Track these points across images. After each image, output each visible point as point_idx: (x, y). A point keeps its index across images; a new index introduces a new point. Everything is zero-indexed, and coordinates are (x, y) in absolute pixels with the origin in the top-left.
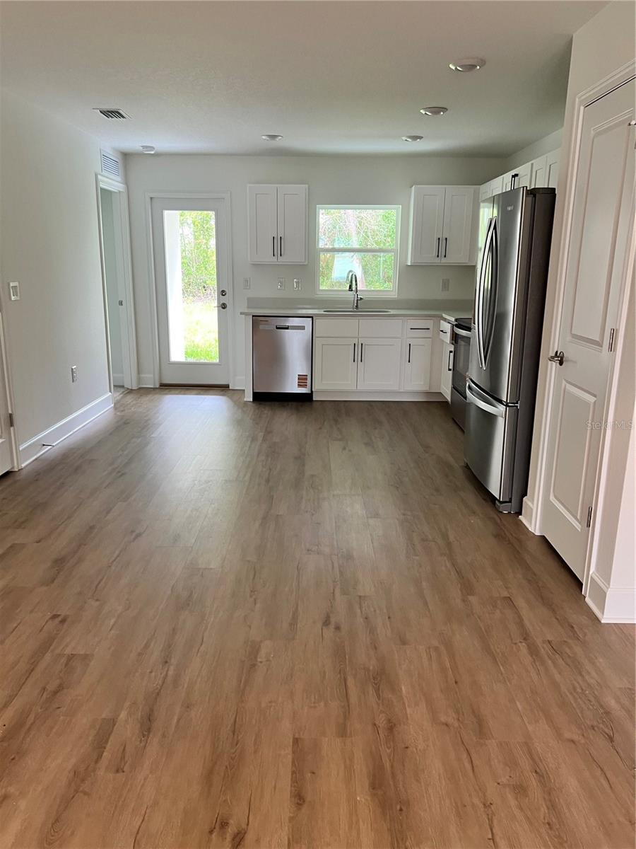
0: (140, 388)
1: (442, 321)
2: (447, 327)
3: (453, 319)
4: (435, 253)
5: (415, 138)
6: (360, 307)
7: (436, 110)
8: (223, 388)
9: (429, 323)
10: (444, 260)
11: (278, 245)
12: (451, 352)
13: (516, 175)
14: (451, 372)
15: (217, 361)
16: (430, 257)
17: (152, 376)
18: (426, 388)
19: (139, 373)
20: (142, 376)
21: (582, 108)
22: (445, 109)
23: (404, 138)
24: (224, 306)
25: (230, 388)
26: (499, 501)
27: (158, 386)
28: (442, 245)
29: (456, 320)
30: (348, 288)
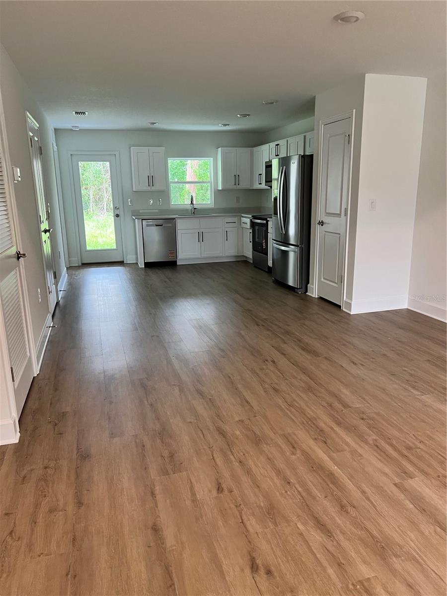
0: (70, 267)
1: (242, 218)
2: (248, 221)
3: (251, 216)
4: (233, 183)
5: (225, 125)
6: (195, 212)
7: (245, 116)
8: (121, 263)
9: (235, 219)
10: (238, 187)
11: (151, 180)
12: (250, 233)
13: (278, 145)
14: (251, 243)
15: (115, 247)
16: (231, 185)
17: (76, 259)
18: (236, 254)
19: (69, 257)
20: (70, 259)
21: (323, 125)
22: (249, 115)
23: (220, 125)
24: (117, 216)
25: (125, 262)
26: (297, 289)
27: (80, 265)
28: (237, 178)
29: (252, 216)
30: (190, 203)
